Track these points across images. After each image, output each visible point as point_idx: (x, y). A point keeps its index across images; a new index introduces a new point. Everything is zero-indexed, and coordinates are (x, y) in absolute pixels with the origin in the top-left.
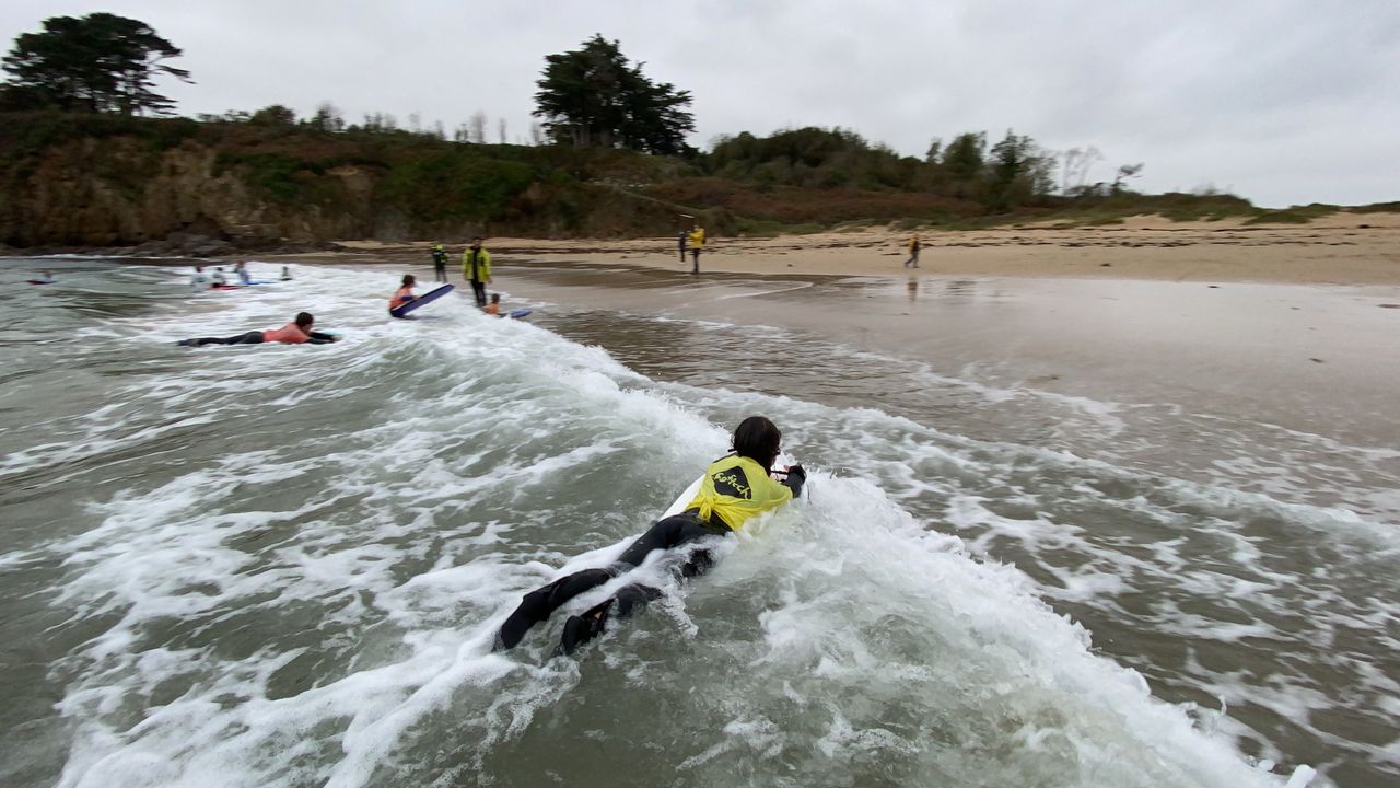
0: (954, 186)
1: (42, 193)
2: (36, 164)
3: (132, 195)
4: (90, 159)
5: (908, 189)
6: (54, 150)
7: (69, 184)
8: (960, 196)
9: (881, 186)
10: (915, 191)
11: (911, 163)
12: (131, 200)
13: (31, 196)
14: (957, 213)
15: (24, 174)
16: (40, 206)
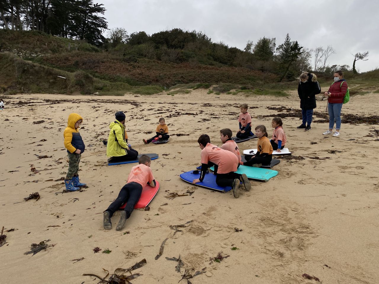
0: (259, 64)
5: (232, 65)
8: (263, 70)
9: (214, 62)
10: (236, 66)
11: (234, 51)
14: (262, 80)
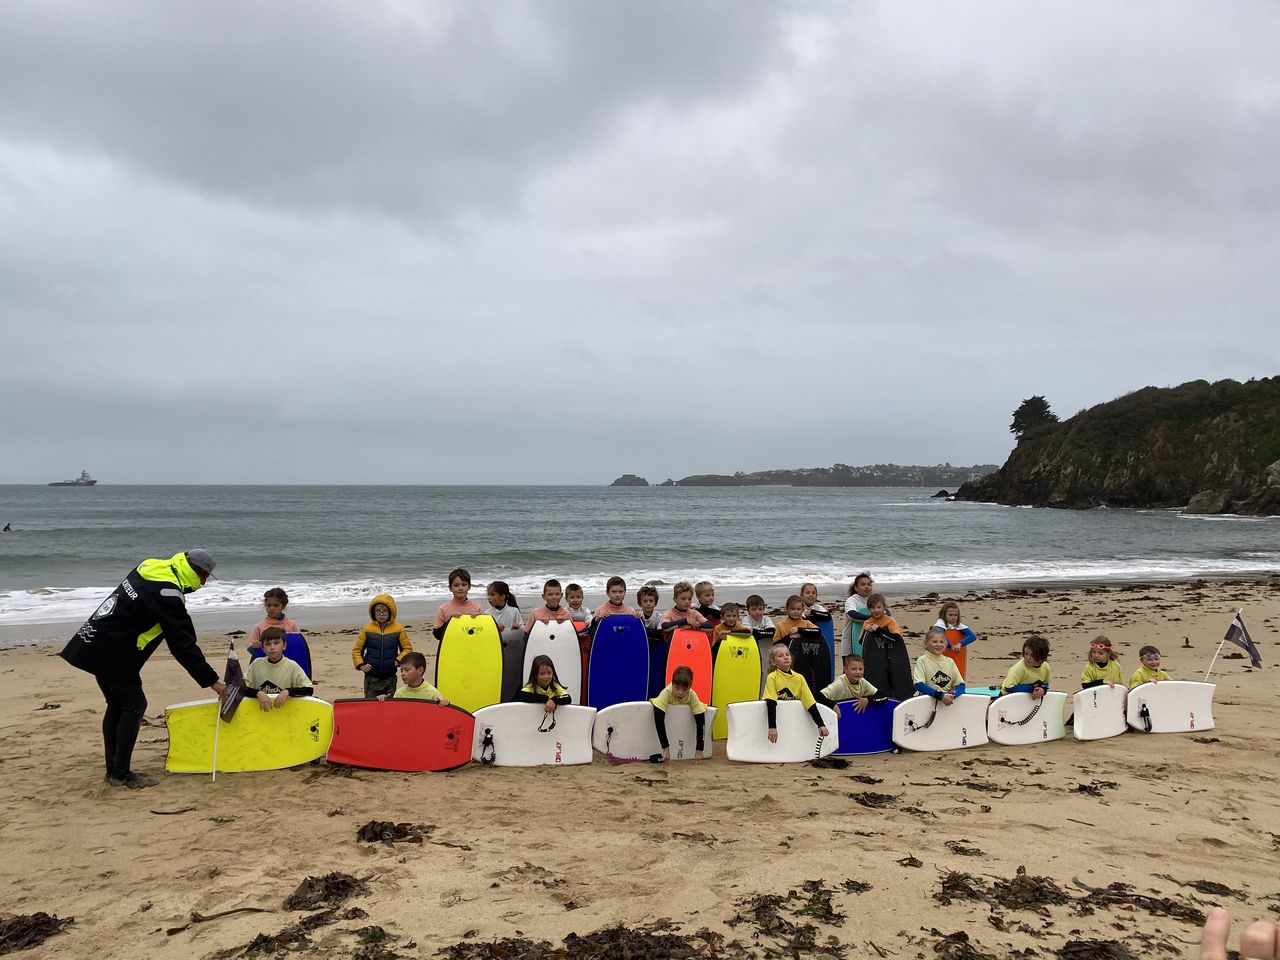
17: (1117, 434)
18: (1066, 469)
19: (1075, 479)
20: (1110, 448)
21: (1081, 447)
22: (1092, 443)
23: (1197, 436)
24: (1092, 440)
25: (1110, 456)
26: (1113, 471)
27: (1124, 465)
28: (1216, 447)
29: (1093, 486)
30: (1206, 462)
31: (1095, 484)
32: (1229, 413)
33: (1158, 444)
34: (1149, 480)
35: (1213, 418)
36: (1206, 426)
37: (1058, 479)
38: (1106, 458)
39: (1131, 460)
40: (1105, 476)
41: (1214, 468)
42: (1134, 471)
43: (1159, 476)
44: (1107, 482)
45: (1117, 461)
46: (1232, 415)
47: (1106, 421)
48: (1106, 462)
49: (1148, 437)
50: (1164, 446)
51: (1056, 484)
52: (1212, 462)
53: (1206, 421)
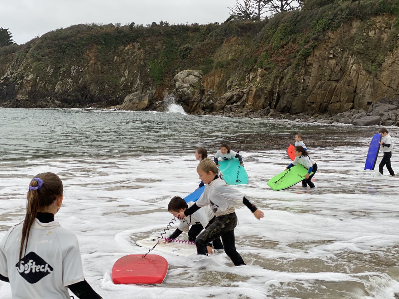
1: (314, 71)
2: (315, 47)
3: (372, 68)
4: (352, 39)
6: (330, 34)
7: (332, 62)
12: (369, 73)
13: (306, 73)
15: (306, 56)
16: (310, 81)
17: (64, 52)
18: (28, 76)
19: (35, 85)
20: (59, 63)
21: (39, 60)
22: (47, 57)
23: (116, 57)
24: (47, 56)
25: (60, 68)
26: (62, 80)
27: (69, 76)
28: (127, 66)
29: (47, 90)
30: (121, 77)
31: (49, 89)
32: (134, 43)
33: (91, 62)
34: (85, 87)
35: (125, 46)
36: (121, 51)
37: (21, 84)
38: (57, 69)
39: (73, 72)
40: (56, 84)
41: (126, 80)
42: (76, 81)
43: (92, 85)
44: (57, 88)
45: (64, 72)
46: (137, 45)
47: (56, 42)
48: (57, 73)
49: (85, 56)
50: (95, 63)
51: (20, 88)
52: (125, 77)
53: (121, 47)
